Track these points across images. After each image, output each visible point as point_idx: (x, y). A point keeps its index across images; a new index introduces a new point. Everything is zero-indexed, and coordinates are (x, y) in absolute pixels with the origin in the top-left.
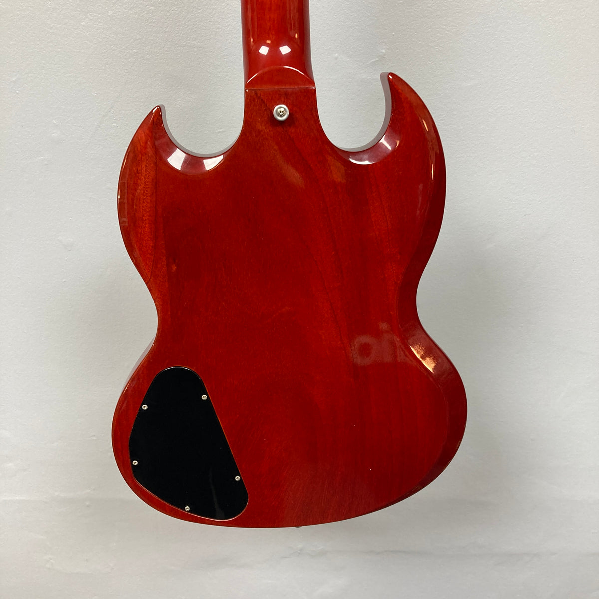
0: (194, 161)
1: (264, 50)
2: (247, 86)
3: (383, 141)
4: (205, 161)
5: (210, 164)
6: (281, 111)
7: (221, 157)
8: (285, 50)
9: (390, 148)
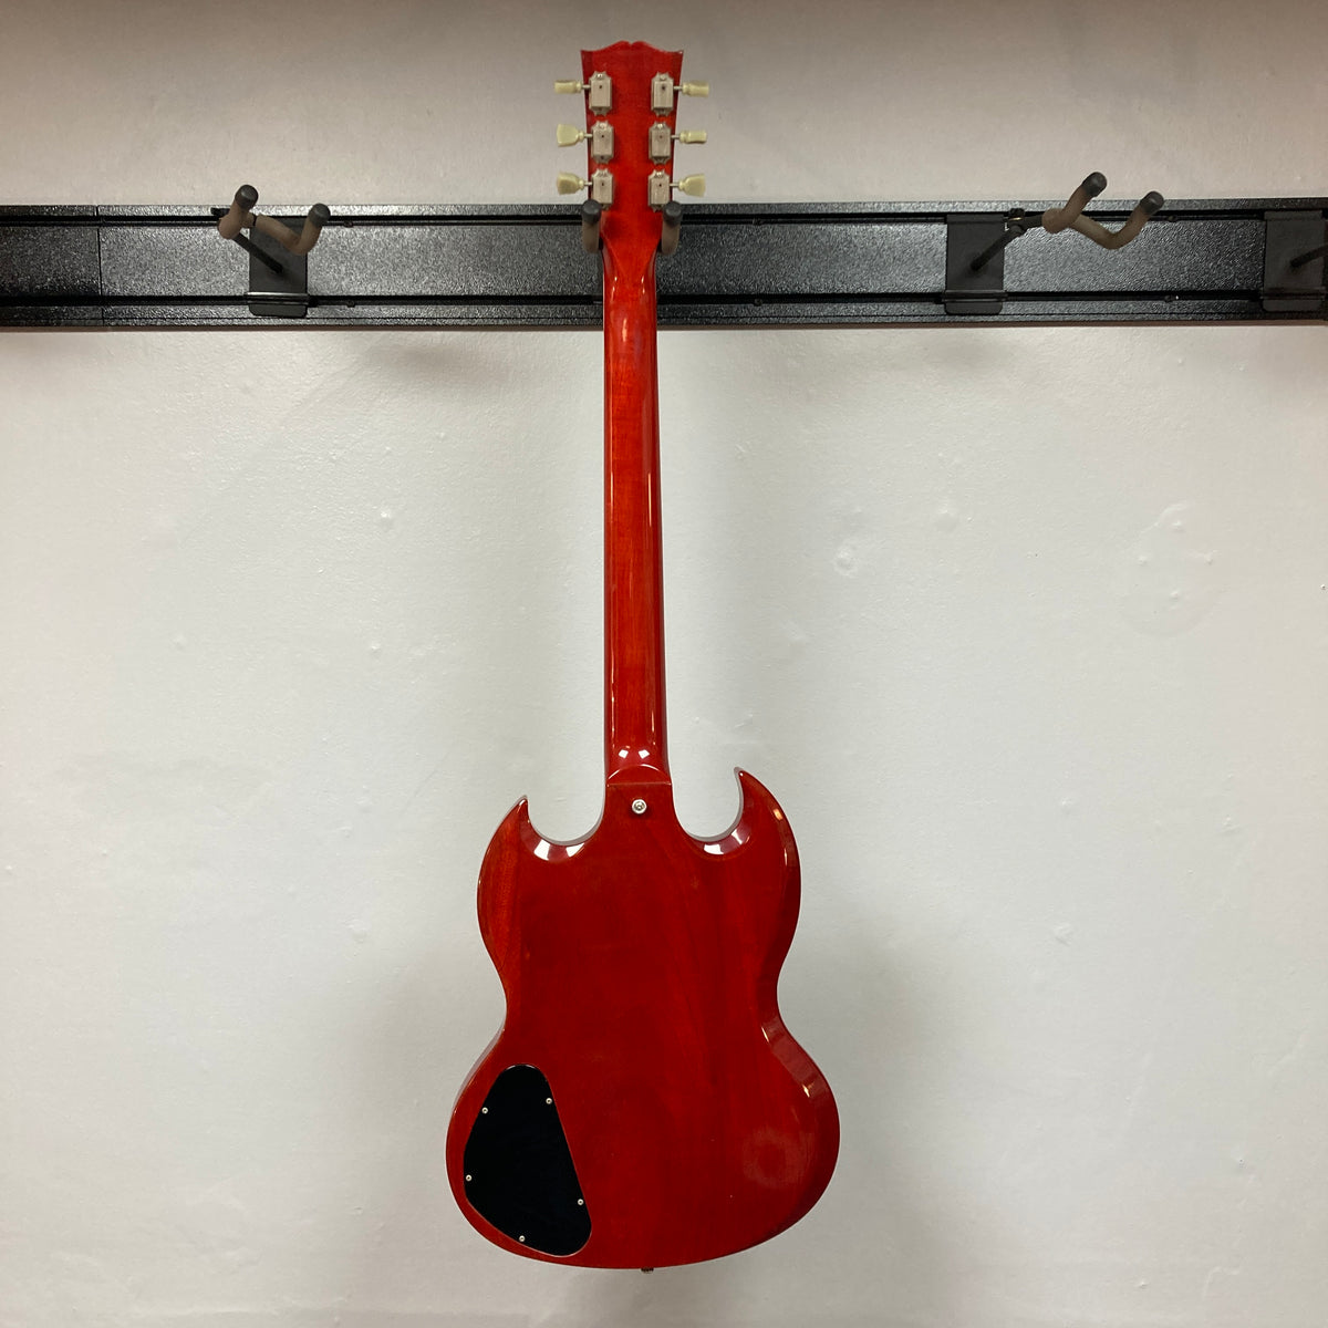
0: (557, 849)
1: (623, 754)
2: (608, 782)
3: (735, 834)
4: (568, 849)
5: (572, 851)
6: (639, 805)
7: (581, 845)
8: (644, 754)
9: (741, 842)
